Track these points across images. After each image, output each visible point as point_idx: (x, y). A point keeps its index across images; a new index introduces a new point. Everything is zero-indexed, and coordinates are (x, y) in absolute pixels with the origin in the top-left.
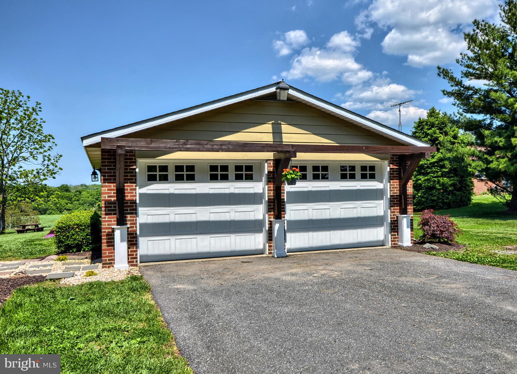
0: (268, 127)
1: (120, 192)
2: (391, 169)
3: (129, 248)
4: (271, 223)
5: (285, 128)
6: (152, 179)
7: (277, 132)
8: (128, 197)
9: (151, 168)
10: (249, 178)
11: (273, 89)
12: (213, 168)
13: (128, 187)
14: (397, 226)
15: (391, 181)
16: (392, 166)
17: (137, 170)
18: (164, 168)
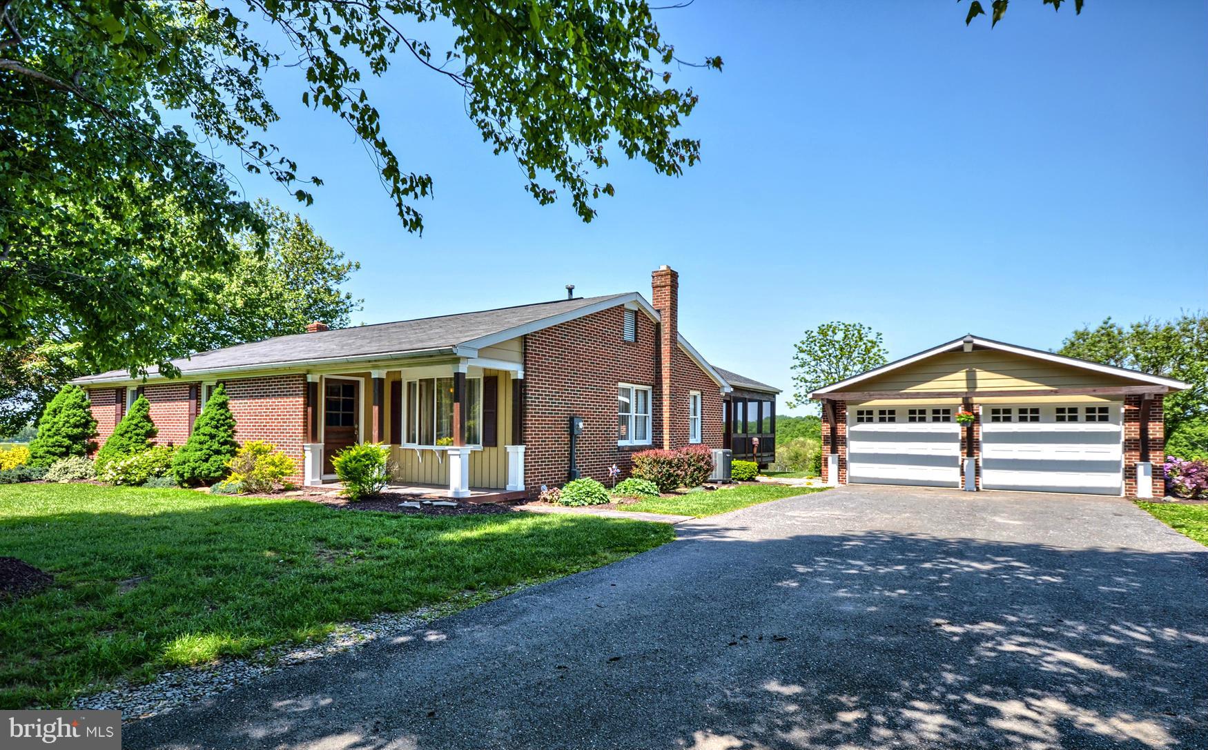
0: (962, 375)
1: (834, 430)
2: (1126, 410)
3: (839, 470)
4: (963, 460)
5: (980, 374)
6: (860, 420)
7: (971, 380)
8: (840, 433)
9: (860, 413)
10: (947, 419)
11: (961, 343)
12: (912, 412)
13: (840, 426)
14: (1135, 475)
15: (1127, 424)
16: (1127, 407)
17: (847, 414)
18: (870, 413)
